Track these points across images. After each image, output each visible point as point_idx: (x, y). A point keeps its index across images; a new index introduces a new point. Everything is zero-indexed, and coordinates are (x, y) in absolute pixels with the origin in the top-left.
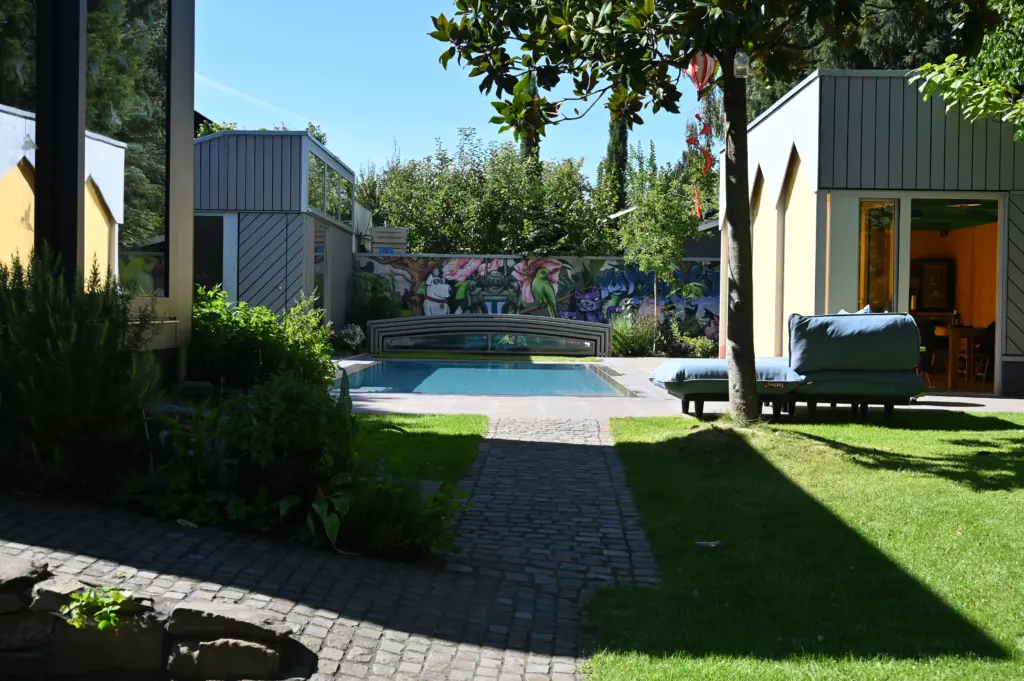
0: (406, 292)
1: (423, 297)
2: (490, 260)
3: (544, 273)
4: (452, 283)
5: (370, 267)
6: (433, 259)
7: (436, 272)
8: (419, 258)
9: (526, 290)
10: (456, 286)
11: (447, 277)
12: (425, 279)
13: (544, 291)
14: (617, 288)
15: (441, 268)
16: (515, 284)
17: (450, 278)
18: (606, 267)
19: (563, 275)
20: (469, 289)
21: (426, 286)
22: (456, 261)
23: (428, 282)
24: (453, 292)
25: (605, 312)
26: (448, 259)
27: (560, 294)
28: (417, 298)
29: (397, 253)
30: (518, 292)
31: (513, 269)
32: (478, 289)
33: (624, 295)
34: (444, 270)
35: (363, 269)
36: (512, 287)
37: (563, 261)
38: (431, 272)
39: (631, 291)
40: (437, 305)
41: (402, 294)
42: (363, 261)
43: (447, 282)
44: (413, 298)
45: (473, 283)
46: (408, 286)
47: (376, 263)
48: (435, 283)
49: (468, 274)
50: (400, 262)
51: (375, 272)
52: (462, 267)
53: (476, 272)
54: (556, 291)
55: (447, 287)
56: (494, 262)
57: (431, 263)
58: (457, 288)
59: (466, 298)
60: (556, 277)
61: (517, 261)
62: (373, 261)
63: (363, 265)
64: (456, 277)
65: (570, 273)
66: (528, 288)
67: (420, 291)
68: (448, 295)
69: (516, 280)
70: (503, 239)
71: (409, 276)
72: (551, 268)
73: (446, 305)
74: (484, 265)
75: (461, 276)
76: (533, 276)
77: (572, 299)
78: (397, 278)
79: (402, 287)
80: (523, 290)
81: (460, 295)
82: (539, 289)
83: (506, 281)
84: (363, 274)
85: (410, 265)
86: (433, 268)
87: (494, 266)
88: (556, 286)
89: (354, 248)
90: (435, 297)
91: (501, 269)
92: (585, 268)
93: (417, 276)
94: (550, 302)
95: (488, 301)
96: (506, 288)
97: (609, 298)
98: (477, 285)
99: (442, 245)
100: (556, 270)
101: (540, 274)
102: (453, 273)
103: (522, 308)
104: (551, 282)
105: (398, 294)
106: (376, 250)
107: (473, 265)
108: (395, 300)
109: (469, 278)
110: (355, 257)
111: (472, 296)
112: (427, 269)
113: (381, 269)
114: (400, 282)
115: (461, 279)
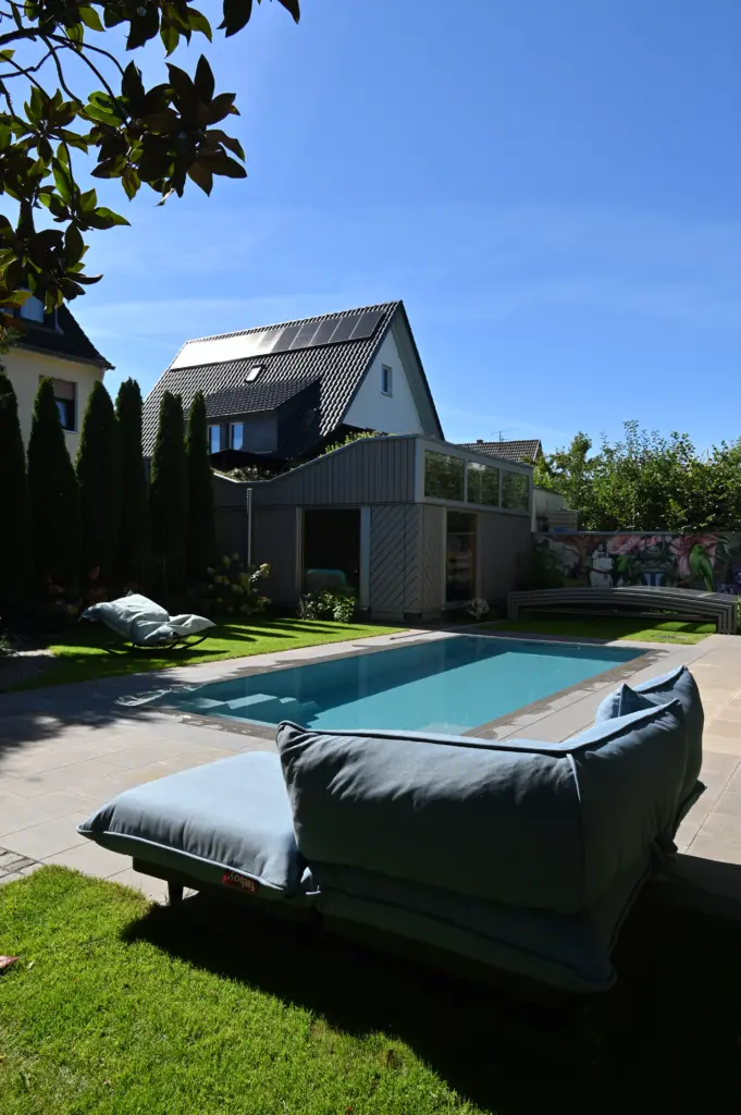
0: (576, 564)
1: (590, 569)
2: (649, 537)
3: (700, 547)
4: (614, 557)
5: (546, 543)
6: (598, 536)
7: (601, 547)
8: (586, 536)
9: (683, 564)
10: (619, 559)
11: (611, 552)
12: (591, 555)
13: (700, 562)
15: (604, 544)
16: (673, 558)
17: (613, 553)
19: (720, 549)
20: (630, 563)
21: (593, 559)
22: (618, 538)
23: (594, 556)
24: (616, 564)
26: (610, 537)
27: (716, 567)
28: (584, 570)
29: (572, 530)
30: (676, 565)
31: (670, 544)
32: (638, 563)
34: (607, 545)
35: (539, 545)
36: (670, 561)
37: (722, 537)
38: (596, 547)
40: (602, 576)
41: (572, 566)
42: (540, 539)
43: (611, 556)
44: (581, 570)
45: (633, 557)
46: (576, 560)
47: (551, 541)
48: (599, 557)
49: (629, 549)
50: (570, 539)
51: (550, 548)
52: (624, 543)
53: (636, 547)
54: (713, 563)
55: (610, 560)
56: (653, 538)
57: (596, 540)
58: (619, 562)
59: (627, 570)
60: (713, 551)
61: (674, 537)
62: (549, 539)
63: (540, 542)
64: (617, 552)
65: (726, 548)
66: (685, 562)
67: (587, 563)
68: (611, 567)
69: (672, 554)
71: (577, 551)
72: (707, 543)
73: (609, 576)
74: (643, 541)
75: (622, 550)
76: (690, 550)
77: (729, 571)
78: (568, 552)
79: (571, 561)
80: (680, 562)
81: (621, 568)
82: (696, 563)
83: (664, 555)
84: (540, 549)
85: (578, 542)
86: (598, 544)
88: (712, 560)
89: (534, 528)
90: (599, 569)
91: (659, 545)
93: (584, 551)
94: (706, 574)
95: (647, 573)
96: (664, 562)
98: (637, 559)
99: (610, 524)
100: (712, 545)
101: (696, 549)
102: (615, 549)
103: (679, 579)
104: (707, 556)
105: (568, 566)
106: (551, 530)
107: (633, 541)
108: (567, 572)
109: (631, 552)
110: (532, 534)
111: (632, 569)
112: (594, 544)
113: (555, 545)
114: (569, 555)
115: (622, 553)
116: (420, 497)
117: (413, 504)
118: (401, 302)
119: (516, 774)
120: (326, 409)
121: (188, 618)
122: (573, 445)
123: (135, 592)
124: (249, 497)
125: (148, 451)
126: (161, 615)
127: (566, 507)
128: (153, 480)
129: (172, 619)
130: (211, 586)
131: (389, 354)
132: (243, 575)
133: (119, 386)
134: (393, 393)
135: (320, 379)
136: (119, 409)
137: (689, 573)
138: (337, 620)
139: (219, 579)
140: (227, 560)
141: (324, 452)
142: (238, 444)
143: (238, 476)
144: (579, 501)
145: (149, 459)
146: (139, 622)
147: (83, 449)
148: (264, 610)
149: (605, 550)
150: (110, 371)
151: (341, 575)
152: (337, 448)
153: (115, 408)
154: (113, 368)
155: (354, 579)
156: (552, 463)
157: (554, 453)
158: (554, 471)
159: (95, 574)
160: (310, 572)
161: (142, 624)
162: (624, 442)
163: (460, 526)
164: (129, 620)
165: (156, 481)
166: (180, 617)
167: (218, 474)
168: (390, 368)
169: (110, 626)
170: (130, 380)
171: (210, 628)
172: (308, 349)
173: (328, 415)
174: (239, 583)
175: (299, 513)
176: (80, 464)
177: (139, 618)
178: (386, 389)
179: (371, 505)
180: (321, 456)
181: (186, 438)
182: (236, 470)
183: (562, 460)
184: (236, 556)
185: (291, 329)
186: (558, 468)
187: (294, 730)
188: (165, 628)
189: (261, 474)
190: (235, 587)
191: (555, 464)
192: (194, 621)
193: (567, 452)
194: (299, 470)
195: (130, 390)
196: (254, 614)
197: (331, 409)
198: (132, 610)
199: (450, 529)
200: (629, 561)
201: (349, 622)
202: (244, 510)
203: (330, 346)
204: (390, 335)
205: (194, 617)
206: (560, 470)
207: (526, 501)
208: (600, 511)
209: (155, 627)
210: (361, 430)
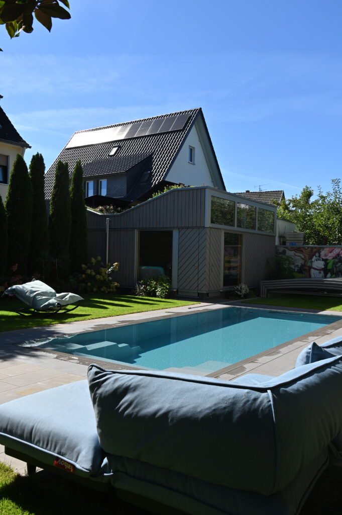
0: (302, 265)
1: (310, 268)
4: (325, 260)
5: (284, 252)
6: (315, 248)
7: (317, 255)
8: (308, 248)
10: (328, 262)
11: (323, 257)
12: (311, 258)
15: (319, 252)
17: (324, 258)
21: (312, 261)
22: (328, 249)
23: (313, 260)
24: (326, 264)
26: (323, 248)
28: (307, 268)
29: (301, 244)
32: (340, 264)
34: (321, 253)
35: (281, 253)
38: (314, 255)
40: (317, 272)
41: (300, 266)
42: (281, 249)
43: (323, 260)
44: (305, 268)
45: (336, 260)
46: (303, 262)
48: (316, 261)
49: (334, 256)
50: (299, 250)
51: (287, 254)
52: (331, 252)
53: (338, 255)
55: (323, 262)
57: (314, 250)
58: (328, 263)
59: (333, 269)
62: (286, 250)
63: (281, 251)
64: (327, 257)
67: (309, 264)
68: (323, 267)
71: (303, 257)
73: (322, 272)
75: (330, 256)
78: (297, 257)
79: (299, 263)
81: (330, 267)
84: (281, 255)
85: (304, 251)
86: (315, 253)
89: (277, 243)
90: (316, 267)
93: (307, 257)
98: (339, 262)
99: (323, 241)
102: (326, 255)
105: (297, 266)
106: (288, 244)
107: (337, 251)
108: (296, 269)
109: (335, 258)
110: (276, 247)
111: (336, 267)
112: (313, 253)
113: (290, 253)
114: (298, 260)
115: (330, 258)
116: (208, 223)
117: (204, 227)
118: (201, 109)
119: (234, 403)
120: (156, 172)
121: (67, 295)
122: (302, 193)
123: (37, 280)
124: (107, 223)
125: (48, 196)
126: (51, 292)
127: (297, 230)
128: (51, 212)
129: (58, 295)
130: (84, 276)
131: (193, 139)
132: (103, 270)
133: (32, 157)
134: (196, 162)
135: (152, 154)
136: (31, 171)
138: (158, 297)
139: (89, 271)
140: (93, 260)
141: (152, 197)
142: (104, 193)
143: (101, 211)
144: (305, 227)
145: (49, 201)
146: (37, 297)
147: (10, 194)
148: (115, 290)
149: (319, 256)
150: (28, 149)
151: (161, 269)
152: (159, 194)
153: (29, 170)
154: (30, 147)
155: (169, 272)
156: (289, 204)
157: (291, 199)
158: (291, 209)
159: (15, 268)
160: (143, 268)
161: (39, 298)
162: (332, 192)
163: (232, 241)
164: (32, 295)
165: (53, 214)
166: (63, 294)
167: (89, 209)
168: (194, 148)
169: (21, 299)
170: (38, 154)
171: (80, 301)
172: (145, 136)
173: (157, 176)
174: (100, 274)
175: (136, 233)
176: (8, 203)
177: (38, 294)
178: (191, 160)
179: (180, 229)
180: (150, 199)
181: (71, 188)
182: (101, 207)
183: (295, 202)
184: (99, 258)
185: (136, 124)
186: (293, 207)
187: (98, 370)
188: (53, 301)
189: (115, 210)
190: (98, 277)
191: (291, 205)
192: (70, 297)
193: (298, 198)
194: (136, 208)
195: (38, 160)
196: (109, 292)
197: (159, 172)
198: (34, 289)
199: (226, 242)
200: (334, 263)
201: (165, 298)
202: (105, 230)
203: (158, 134)
204: (194, 127)
205: (71, 294)
206: (294, 209)
207: (273, 227)
208: (317, 233)
209: (47, 300)
210: (173, 184)
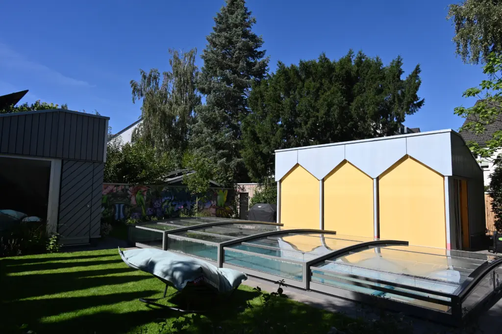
2: (118, 186)
3: (140, 191)
9: (133, 199)
14: (168, 198)
16: (129, 196)
18: (164, 189)
19: (148, 192)
20: (108, 199)
22: (103, 186)
25: (163, 208)
27: (147, 200)
30: (130, 200)
31: (128, 190)
32: (112, 199)
33: (170, 201)
36: (128, 198)
37: (149, 187)
39: (173, 198)
45: (110, 196)
52: (105, 189)
53: (112, 191)
54: (145, 199)
56: (120, 187)
58: (103, 198)
59: (107, 203)
60: (145, 193)
61: (130, 186)
65: (151, 192)
69: (129, 194)
70: (124, 177)
72: (143, 189)
74: (116, 188)
75: (105, 192)
76: (136, 193)
77: (151, 203)
80: (132, 199)
81: (104, 201)
82: (139, 199)
83: (125, 195)
87: (120, 189)
88: (145, 197)
91: (123, 190)
92: (156, 189)
94: (142, 203)
95: (117, 204)
96: (125, 198)
97: (165, 202)
98: (112, 197)
100: (145, 191)
101: (139, 192)
103: (131, 206)
104: (143, 195)
107: (110, 188)
109: (109, 193)
111: (109, 201)
115: (105, 194)
137: (135, 203)
